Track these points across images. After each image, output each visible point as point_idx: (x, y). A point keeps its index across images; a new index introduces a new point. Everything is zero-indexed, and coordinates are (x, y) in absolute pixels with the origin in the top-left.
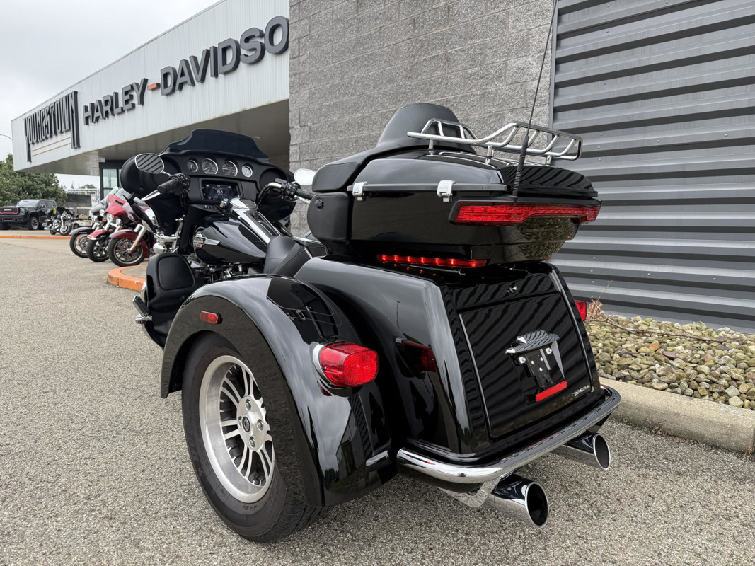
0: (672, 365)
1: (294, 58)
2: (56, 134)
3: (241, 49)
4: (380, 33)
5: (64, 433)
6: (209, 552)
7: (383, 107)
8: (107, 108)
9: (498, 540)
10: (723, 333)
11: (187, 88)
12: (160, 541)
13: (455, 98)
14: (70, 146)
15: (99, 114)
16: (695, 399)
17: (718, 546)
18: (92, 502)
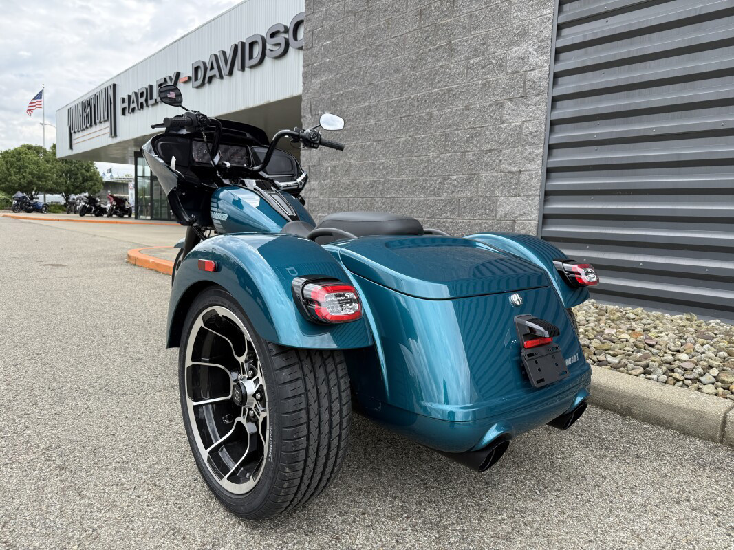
0: (651, 351)
1: (307, 49)
2: (95, 124)
3: (267, 44)
4: (389, 24)
5: (44, 391)
6: (146, 504)
7: (389, 96)
8: (142, 100)
9: (434, 508)
10: (713, 324)
11: (216, 81)
12: (103, 491)
13: (457, 88)
14: (108, 135)
15: (134, 105)
16: (667, 385)
17: (659, 527)
18: (50, 453)
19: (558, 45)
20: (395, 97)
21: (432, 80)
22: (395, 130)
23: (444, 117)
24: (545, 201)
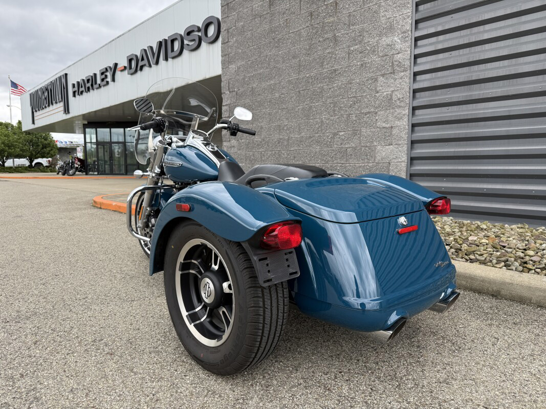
0: (505, 251)
1: (225, 43)
2: (52, 104)
3: (185, 40)
4: (287, 23)
5: (73, 301)
7: (289, 76)
9: (388, 366)
10: (541, 230)
11: (146, 69)
13: (342, 68)
14: (63, 112)
15: (83, 89)
16: (524, 273)
18: (97, 344)
19: (416, 36)
20: (294, 76)
21: (323, 63)
22: (295, 101)
23: (332, 89)
24: (411, 148)
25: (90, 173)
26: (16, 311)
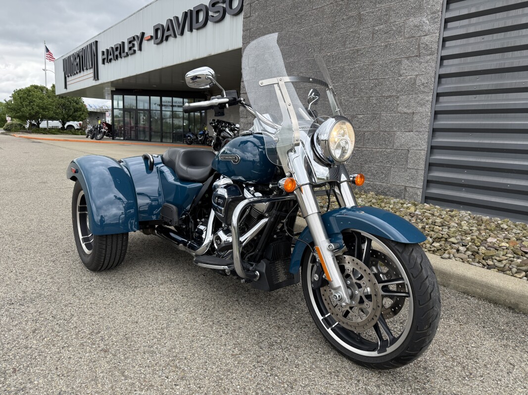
1: (246, 18)
2: (83, 70)
3: (209, 12)
8: (117, 53)
11: (171, 39)
13: (364, 48)
14: (92, 78)
15: (111, 57)
19: (447, 17)
21: (345, 42)
23: (353, 70)
24: (432, 136)
25: (117, 138)
26: (23, 291)
